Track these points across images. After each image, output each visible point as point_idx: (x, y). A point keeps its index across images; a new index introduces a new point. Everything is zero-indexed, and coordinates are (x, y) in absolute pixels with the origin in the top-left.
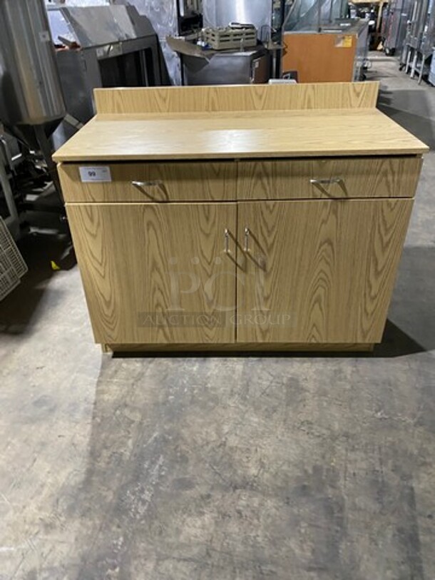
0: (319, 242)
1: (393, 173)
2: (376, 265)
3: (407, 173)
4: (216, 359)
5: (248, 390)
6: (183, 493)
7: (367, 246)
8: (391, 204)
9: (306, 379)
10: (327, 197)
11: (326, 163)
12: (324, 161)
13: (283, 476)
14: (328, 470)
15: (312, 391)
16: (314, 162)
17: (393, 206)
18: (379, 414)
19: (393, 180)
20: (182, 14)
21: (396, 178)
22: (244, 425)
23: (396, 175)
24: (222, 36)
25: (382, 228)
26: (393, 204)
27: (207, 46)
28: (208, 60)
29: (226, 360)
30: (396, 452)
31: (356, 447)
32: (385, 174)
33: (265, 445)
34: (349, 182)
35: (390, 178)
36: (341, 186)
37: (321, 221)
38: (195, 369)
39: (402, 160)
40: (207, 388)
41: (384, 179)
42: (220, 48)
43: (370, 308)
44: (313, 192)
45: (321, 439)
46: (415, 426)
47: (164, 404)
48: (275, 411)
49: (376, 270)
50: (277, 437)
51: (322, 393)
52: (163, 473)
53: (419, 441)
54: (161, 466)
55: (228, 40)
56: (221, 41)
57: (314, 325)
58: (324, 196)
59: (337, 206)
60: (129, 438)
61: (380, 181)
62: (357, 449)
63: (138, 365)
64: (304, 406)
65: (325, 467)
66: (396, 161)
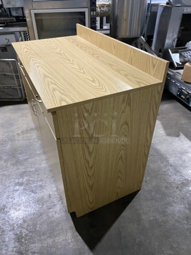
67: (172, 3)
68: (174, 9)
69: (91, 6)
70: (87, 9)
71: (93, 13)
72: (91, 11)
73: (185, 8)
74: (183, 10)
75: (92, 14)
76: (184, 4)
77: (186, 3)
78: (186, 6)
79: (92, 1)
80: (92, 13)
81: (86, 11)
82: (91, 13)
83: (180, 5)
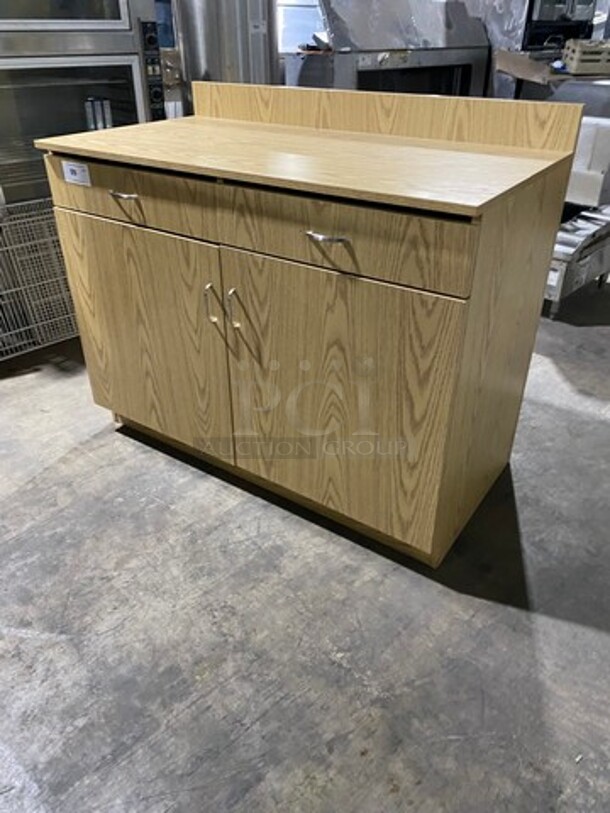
0: (325, 342)
1: (427, 247)
2: (412, 407)
3: (449, 249)
4: (217, 480)
5: (208, 534)
6: (11, 605)
7: (395, 369)
8: (426, 302)
9: (296, 558)
10: (330, 266)
11: (325, 205)
12: (321, 203)
13: (124, 655)
14: (184, 681)
15: (284, 576)
16: (308, 201)
17: (430, 307)
18: (340, 655)
19: (428, 259)
20: (535, 17)
21: (432, 255)
22: (156, 571)
23: (432, 248)
24: (584, 53)
25: (416, 344)
26: (430, 302)
27: (564, 67)
28: (553, 88)
29: (226, 488)
30: (299, 716)
31: (254, 676)
32: (414, 244)
33: (150, 606)
34: (360, 246)
35: (422, 252)
36: (349, 251)
37: (325, 308)
38: (181, 481)
39: (439, 222)
40: (169, 508)
41: (413, 253)
42: (579, 72)
43: (409, 484)
44: (312, 254)
45: (223, 639)
46: (373, 702)
47: (105, 503)
48: (209, 574)
49: (412, 417)
50: (174, 606)
51: (295, 585)
52: (18, 574)
53: (352, 726)
54: (26, 565)
55: (598, 61)
56: (583, 61)
57: (330, 480)
58: (326, 264)
59: (346, 286)
60: (33, 519)
61: (407, 256)
62: (251, 680)
63: (130, 449)
64: (253, 588)
65: (185, 675)
66: (431, 222)
67: (331, 44)
68: (337, 59)
69: (146, 48)
70: (136, 57)
71: (154, 70)
72: (147, 64)
73: (360, 57)
74: (357, 62)
75: (151, 73)
76: (355, 46)
77: (359, 45)
78: (361, 52)
79: (148, 36)
80: (150, 68)
81: (135, 63)
82: (146, 71)
83: (348, 49)
